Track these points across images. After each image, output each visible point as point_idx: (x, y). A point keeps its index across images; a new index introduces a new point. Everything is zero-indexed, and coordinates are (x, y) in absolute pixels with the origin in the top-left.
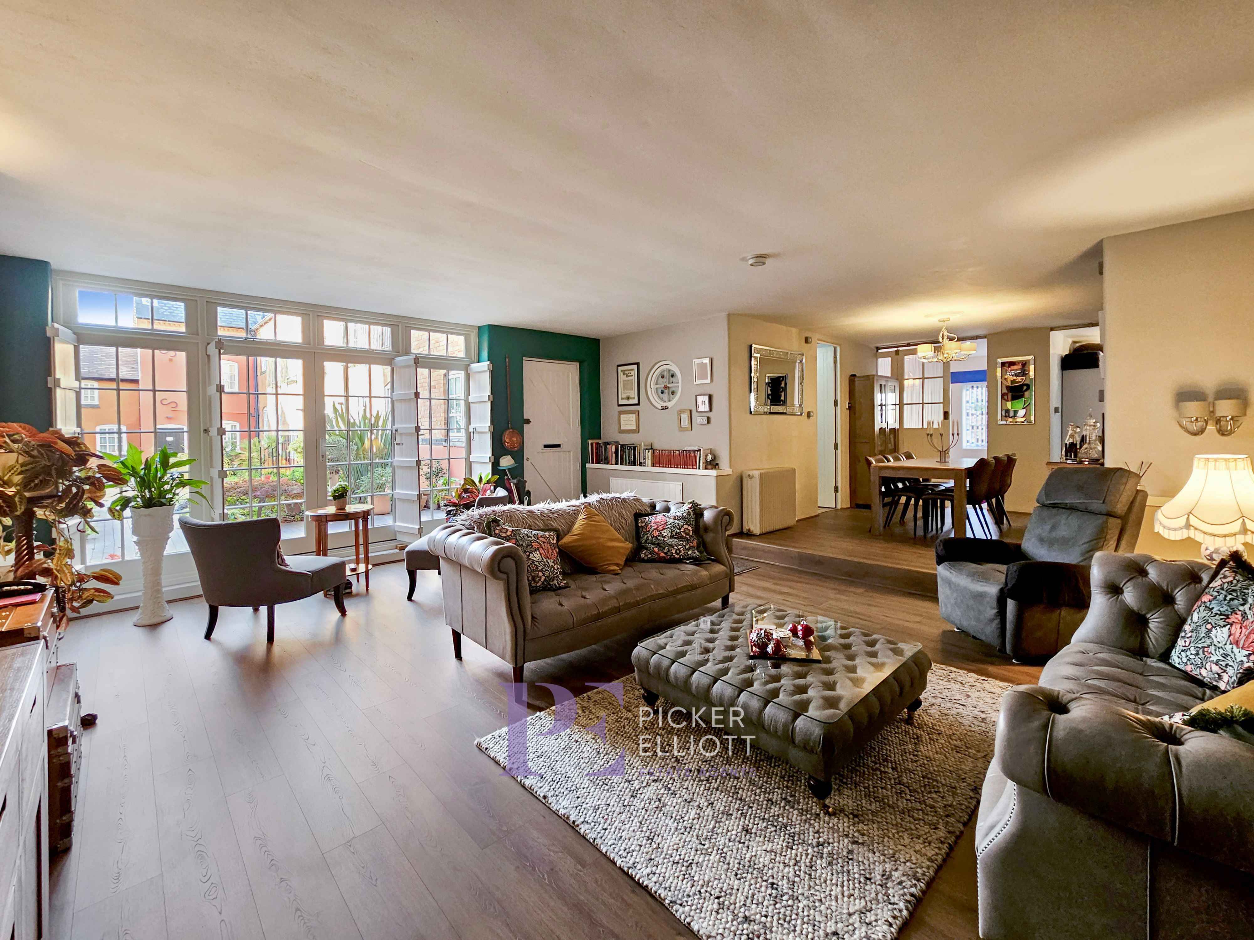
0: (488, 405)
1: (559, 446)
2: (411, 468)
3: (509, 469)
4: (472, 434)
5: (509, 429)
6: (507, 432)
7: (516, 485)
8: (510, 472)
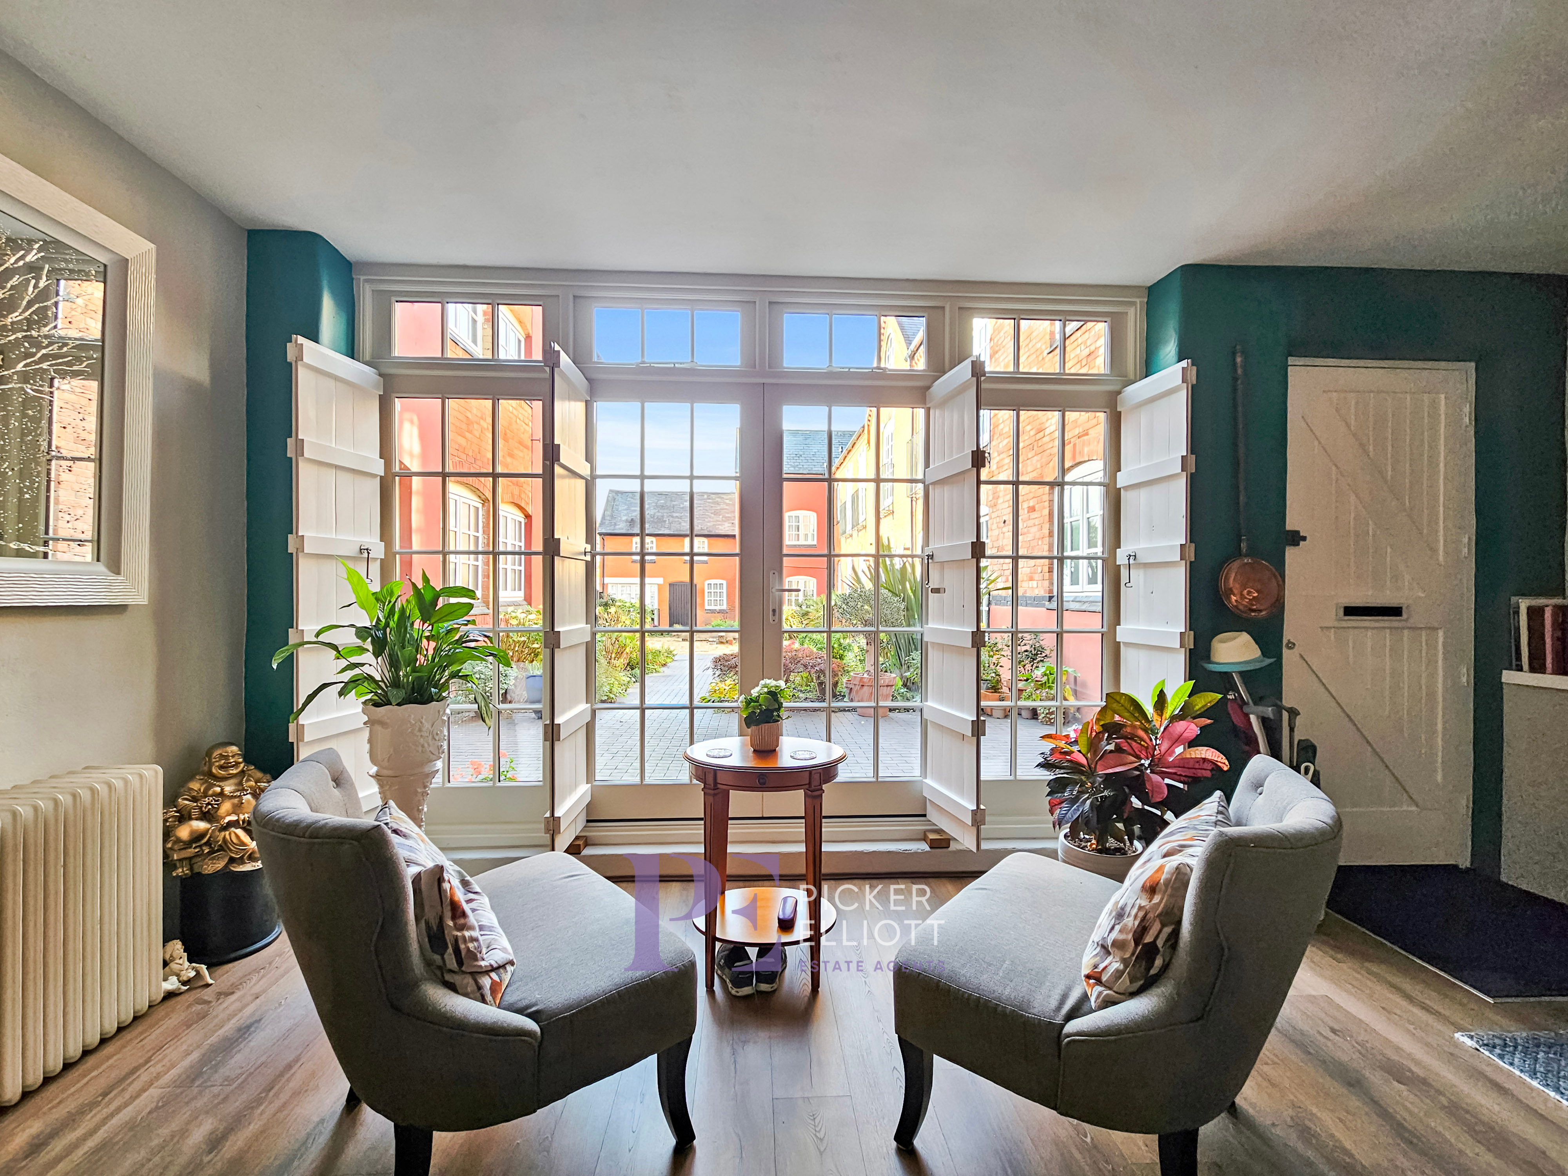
0: (1180, 487)
1: (1395, 611)
2: (960, 650)
3: (1242, 674)
4: (1124, 573)
5: (1239, 554)
6: (1236, 565)
7: (1265, 722)
8: (1246, 683)
